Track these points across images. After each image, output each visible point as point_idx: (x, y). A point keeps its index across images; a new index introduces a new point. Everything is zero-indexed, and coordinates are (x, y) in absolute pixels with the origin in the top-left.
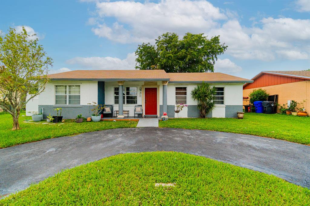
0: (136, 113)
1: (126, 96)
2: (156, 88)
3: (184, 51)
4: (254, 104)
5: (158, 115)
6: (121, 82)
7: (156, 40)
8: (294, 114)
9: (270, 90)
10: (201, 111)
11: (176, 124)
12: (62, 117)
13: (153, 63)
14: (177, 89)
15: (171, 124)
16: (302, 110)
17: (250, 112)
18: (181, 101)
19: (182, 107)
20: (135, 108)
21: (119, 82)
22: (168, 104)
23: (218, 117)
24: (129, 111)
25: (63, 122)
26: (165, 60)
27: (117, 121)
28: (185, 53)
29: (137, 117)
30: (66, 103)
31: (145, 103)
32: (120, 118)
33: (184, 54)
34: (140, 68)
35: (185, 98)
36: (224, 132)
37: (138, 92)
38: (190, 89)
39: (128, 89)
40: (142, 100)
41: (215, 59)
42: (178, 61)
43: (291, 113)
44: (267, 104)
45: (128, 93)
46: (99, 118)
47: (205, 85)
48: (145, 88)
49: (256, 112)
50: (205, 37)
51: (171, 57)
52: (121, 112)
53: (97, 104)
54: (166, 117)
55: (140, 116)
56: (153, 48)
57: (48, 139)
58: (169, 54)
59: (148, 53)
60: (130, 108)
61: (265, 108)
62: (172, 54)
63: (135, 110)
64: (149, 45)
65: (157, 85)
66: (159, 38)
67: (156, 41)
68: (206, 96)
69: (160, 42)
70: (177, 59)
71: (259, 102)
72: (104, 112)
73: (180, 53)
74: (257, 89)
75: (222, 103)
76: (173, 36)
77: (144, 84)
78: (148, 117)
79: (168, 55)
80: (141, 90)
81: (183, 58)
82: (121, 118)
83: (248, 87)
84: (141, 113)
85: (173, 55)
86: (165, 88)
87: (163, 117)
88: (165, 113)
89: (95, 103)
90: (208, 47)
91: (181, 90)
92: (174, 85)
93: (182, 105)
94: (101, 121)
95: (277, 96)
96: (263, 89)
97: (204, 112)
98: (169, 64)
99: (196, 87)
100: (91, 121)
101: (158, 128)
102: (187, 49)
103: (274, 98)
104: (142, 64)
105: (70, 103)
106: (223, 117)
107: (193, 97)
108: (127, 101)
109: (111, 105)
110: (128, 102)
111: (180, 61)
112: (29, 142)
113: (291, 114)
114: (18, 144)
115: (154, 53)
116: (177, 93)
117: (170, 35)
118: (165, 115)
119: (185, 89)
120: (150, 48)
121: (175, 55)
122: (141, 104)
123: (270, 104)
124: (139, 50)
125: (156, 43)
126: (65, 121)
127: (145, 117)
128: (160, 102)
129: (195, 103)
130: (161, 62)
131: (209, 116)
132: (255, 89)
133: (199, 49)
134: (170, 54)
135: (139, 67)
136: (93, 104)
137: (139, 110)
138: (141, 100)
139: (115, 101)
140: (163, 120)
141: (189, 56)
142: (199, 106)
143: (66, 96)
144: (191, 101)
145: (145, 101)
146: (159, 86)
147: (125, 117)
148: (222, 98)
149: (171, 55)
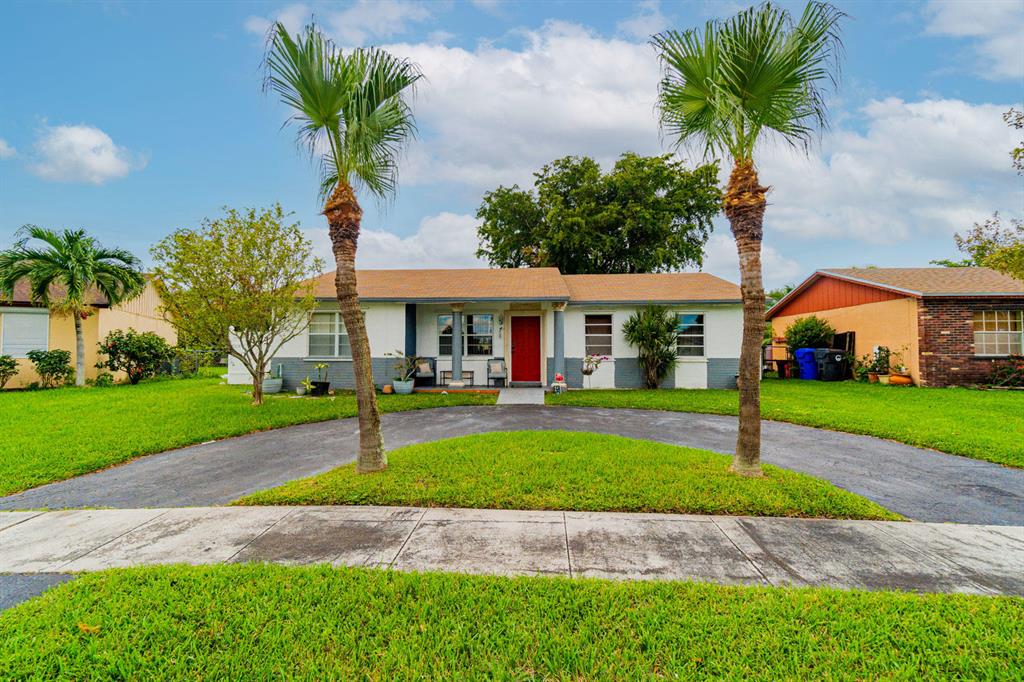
0: (491, 375)
1: (466, 336)
2: (539, 317)
3: (614, 207)
4: (795, 358)
5: (544, 380)
6: (459, 305)
7: (536, 175)
8: (884, 379)
9: (837, 320)
10: (647, 372)
11: (583, 398)
12: (328, 384)
13: (527, 239)
14: (589, 318)
15: (573, 399)
16: (900, 369)
17: (788, 378)
18: (599, 347)
19: (599, 362)
20: (489, 366)
21: (453, 305)
22: (568, 354)
23: (690, 388)
24: (472, 372)
25: (331, 395)
26: (560, 235)
27: (450, 393)
28: (619, 213)
29: (492, 386)
30: (332, 352)
31: (513, 352)
32: (455, 387)
33: (615, 215)
34: (491, 254)
35: (609, 340)
36: (681, 411)
37: (496, 327)
38: (620, 320)
39: (470, 319)
40: (505, 346)
41: (707, 227)
42: (598, 237)
43: (878, 378)
44: (825, 356)
45: (470, 330)
46: (409, 385)
47: (655, 309)
48: (513, 318)
49: (802, 378)
50: (677, 164)
51: (578, 225)
52: (457, 373)
53: (403, 356)
54: (562, 384)
55: (500, 382)
56: (528, 198)
57: (334, 419)
58: (573, 216)
59: (514, 212)
60: (477, 365)
61: (821, 366)
62: (582, 218)
63: (489, 370)
64: (516, 191)
65: (539, 309)
66: (546, 171)
67: (537, 178)
68: (655, 336)
69: (547, 180)
70: (596, 229)
71: (807, 350)
72: (418, 374)
73: (604, 213)
74: (805, 317)
75: (700, 352)
76: (583, 165)
77: (508, 308)
78: (519, 387)
79: (570, 219)
80: (501, 321)
81: (611, 227)
82: (459, 387)
83: (788, 310)
84: (503, 375)
85: (583, 221)
86: (558, 318)
87: (553, 385)
88: (559, 375)
89: (400, 353)
90: (686, 195)
91: (599, 323)
92: (582, 310)
93: (599, 358)
94: (413, 392)
95: (852, 335)
96: (820, 315)
97: (652, 373)
98: (574, 244)
99: (634, 314)
100: (393, 392)
101: (542, 405)
102: (624, 203)
103: (845, 341)
104: (495, 242)
105: (340, 354)
106: (702, 388)
107: (627, 339)
108: (469, 348)
109: (431, 359)
110: (472, 351)
111: (604, 237)
112: (306, 422)
113: (877, 381)
114: (292, 424)
115: (532, 214)
116: (588, 330)
117: (575, 162)
118: (559, 379)
119: (608, 318)
120: (520, 198)
121: (589, 219)
122: (502, 356)
123: (831, 356)
124: (487, 206)
125: (537, 183)
126: (336, 394)
127: (512, 387)
128: (547, 350)
129: (632, 352)
130: (551, 239)
131: (666, 383)
132: (800, 316)
133: (657, 202)
134: (576, 218)
135: (487, 253)
136: (395, 355)
137: (497, 368)
138: (502, 346)
139: (440, 347)
140: (554, 392)
141: (629, 221)
142: (642, 359)
143: (332, 339)
144: (623, 348)
145: (513, 348)
146: (545, 313)
147: (466, 386)
148: (701, 341)
149: (580, 219)
